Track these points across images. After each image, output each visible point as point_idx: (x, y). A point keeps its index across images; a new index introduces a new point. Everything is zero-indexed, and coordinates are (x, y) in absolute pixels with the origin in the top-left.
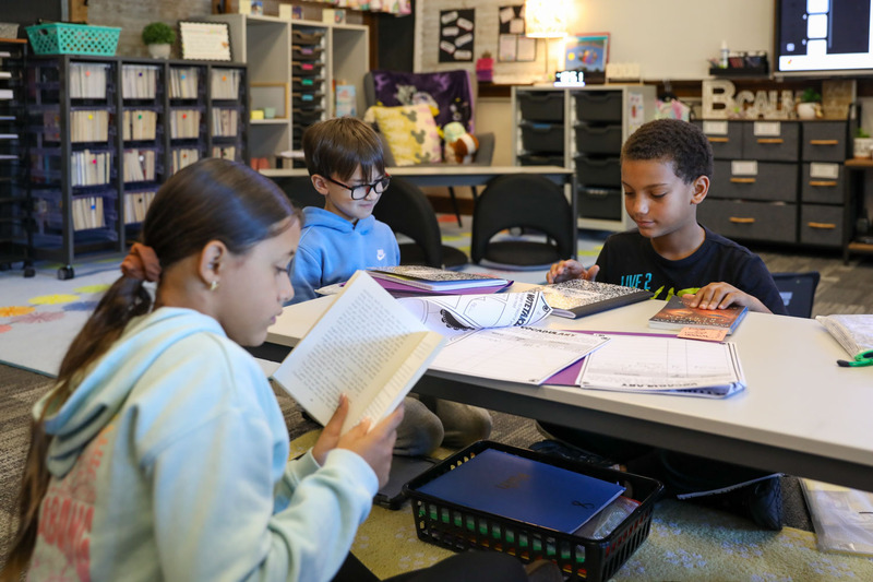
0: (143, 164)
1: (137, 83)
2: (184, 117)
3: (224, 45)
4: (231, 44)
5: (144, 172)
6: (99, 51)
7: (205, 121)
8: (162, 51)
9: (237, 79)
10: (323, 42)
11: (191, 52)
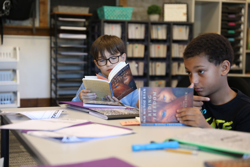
0: (138, 68)
1: (136, 32)
2: (159, 47)
3: (184, 14)
4: (188, 14)
5: (138, 71)
6: (120, 18)
7: (169, 50)
8: (155, 18)
9: (188, 30)
10: (243, 11)
11: (168, 17)
